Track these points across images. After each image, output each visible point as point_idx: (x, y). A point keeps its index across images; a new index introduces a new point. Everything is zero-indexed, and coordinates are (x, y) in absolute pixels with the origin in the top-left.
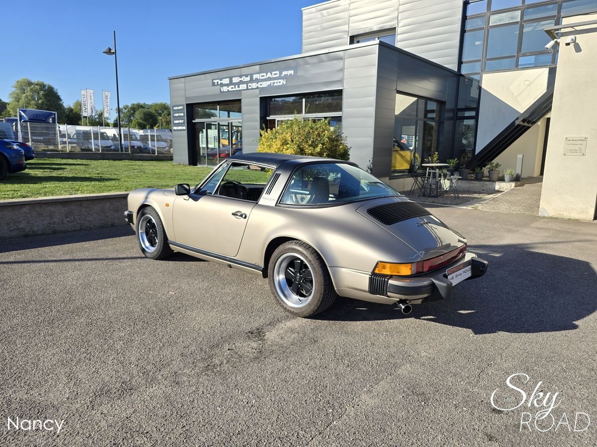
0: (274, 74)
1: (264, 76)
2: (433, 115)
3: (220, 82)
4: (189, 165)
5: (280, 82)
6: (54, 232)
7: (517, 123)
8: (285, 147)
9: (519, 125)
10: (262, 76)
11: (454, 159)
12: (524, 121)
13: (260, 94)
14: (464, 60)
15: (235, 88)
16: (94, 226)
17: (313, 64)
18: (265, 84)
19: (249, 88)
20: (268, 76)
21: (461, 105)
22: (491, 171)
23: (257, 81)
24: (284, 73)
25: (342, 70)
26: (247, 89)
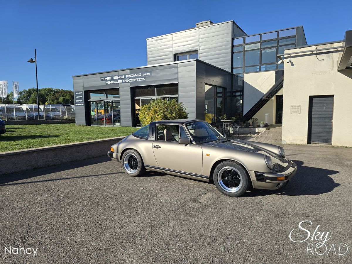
0: (139, 75)
1: (132, 76)
2: (221, 95)
3: (105, 79)
4: (86, 125)
5: (142, 79)
6: (48, 166)
7: (263, 98)
8: (157, 114)
9: (264, 99)
10: (131, 76)
11: (234, 117)
12: (266, 97)
13: (130, 86)
14: (234, 67)
15: (115, 82)
16: (67, 161)
17: (161, 70)
18: (133, 80)
19: (124, 82)
20: (135, 76)
21: (234, 90)
22: (253, 122)
23: (129, 78)
24: (144, 74)
25: (177, 73)
26: (123, 82)
